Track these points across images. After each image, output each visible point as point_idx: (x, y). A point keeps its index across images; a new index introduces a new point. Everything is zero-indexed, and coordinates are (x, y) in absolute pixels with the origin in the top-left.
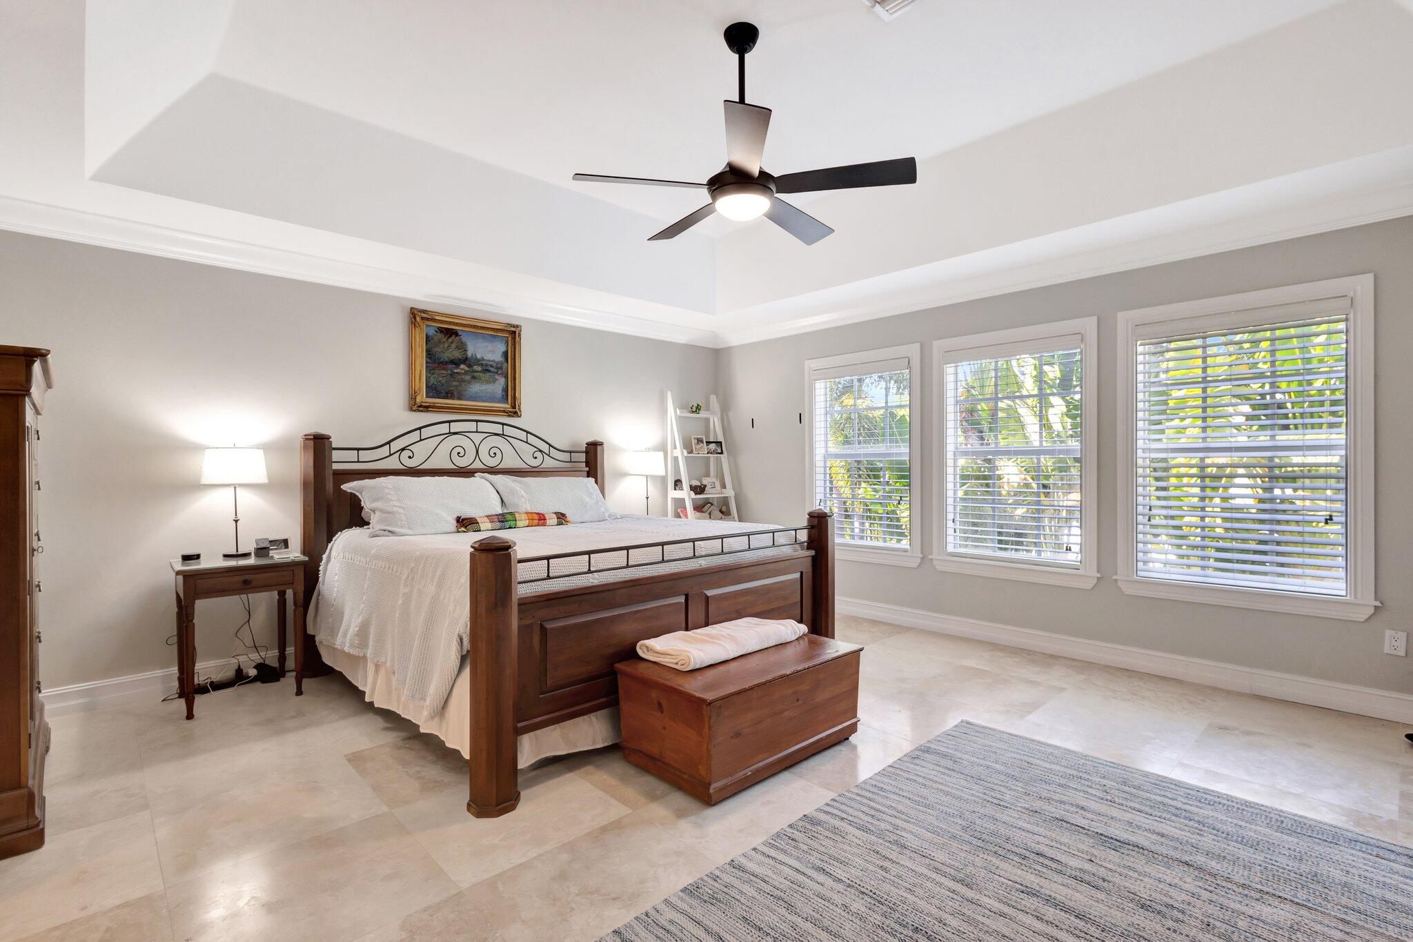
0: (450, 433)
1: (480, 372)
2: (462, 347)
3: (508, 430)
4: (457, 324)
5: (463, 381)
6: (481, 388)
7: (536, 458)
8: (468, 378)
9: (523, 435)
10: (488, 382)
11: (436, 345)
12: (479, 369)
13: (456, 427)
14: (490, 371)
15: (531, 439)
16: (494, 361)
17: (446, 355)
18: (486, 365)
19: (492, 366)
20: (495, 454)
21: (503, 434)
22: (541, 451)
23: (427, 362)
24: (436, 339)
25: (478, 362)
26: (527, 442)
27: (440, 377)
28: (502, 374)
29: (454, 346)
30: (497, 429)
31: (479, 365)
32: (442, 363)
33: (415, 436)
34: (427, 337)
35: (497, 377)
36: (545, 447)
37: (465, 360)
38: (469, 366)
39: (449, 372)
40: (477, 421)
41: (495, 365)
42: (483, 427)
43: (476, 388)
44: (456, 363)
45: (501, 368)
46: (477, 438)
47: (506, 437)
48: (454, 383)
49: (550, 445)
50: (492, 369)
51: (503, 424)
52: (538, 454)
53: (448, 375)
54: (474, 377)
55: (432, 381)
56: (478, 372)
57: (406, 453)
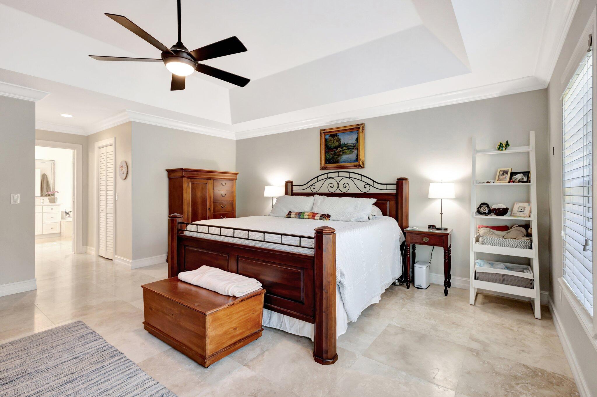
0: (328, 178)
1: (346, 150)
2: (339, 140)
3: (352, 175)
4: (336, 131)
5: (340, 155)
6: (346, 157)
7: (366, 188)
8: (341, 153)
9: (359, 177)
10: (350, 153)
11: (329, 142)
12: (346, 148)
13: (330, 175)
14: (350, 149)
15: (364, 179)
16: (352, 143)
17: (333, 145)
18: (349, 146)
19: (351, 146)
20: (346, 186)
21: (350, 177)
22: (368, 184)
23: (326, 150)
24: (329, 140)
25: (345, 145)
26: (361, 180)
27: (330, 155)
28: (356, 149)
29: (336, 141)
30: (347, 175)
31: (345, 147)
32: (331, 149)
33: (316, 180)
34: (326, 139)
35: (353, 150)
36: (371, 182)
37: (340, 146)
38: (341, 148)
39: (334, 152)
40: (338, 172)
41: (352, 145)
42: (341, 174)
43: (344, 157)
44: (336, 148)
45: (355, 146)
46: (338, 179)
47: (351, 178)
48: (336, 157)
49: (374, 181)
50: (351, 147)
51: (350, 172)
52: (367, 186)
53: (333, 153)
54: (343, 153)
55: (328, 157)
56: (345, 150)
57: (313, 187)
